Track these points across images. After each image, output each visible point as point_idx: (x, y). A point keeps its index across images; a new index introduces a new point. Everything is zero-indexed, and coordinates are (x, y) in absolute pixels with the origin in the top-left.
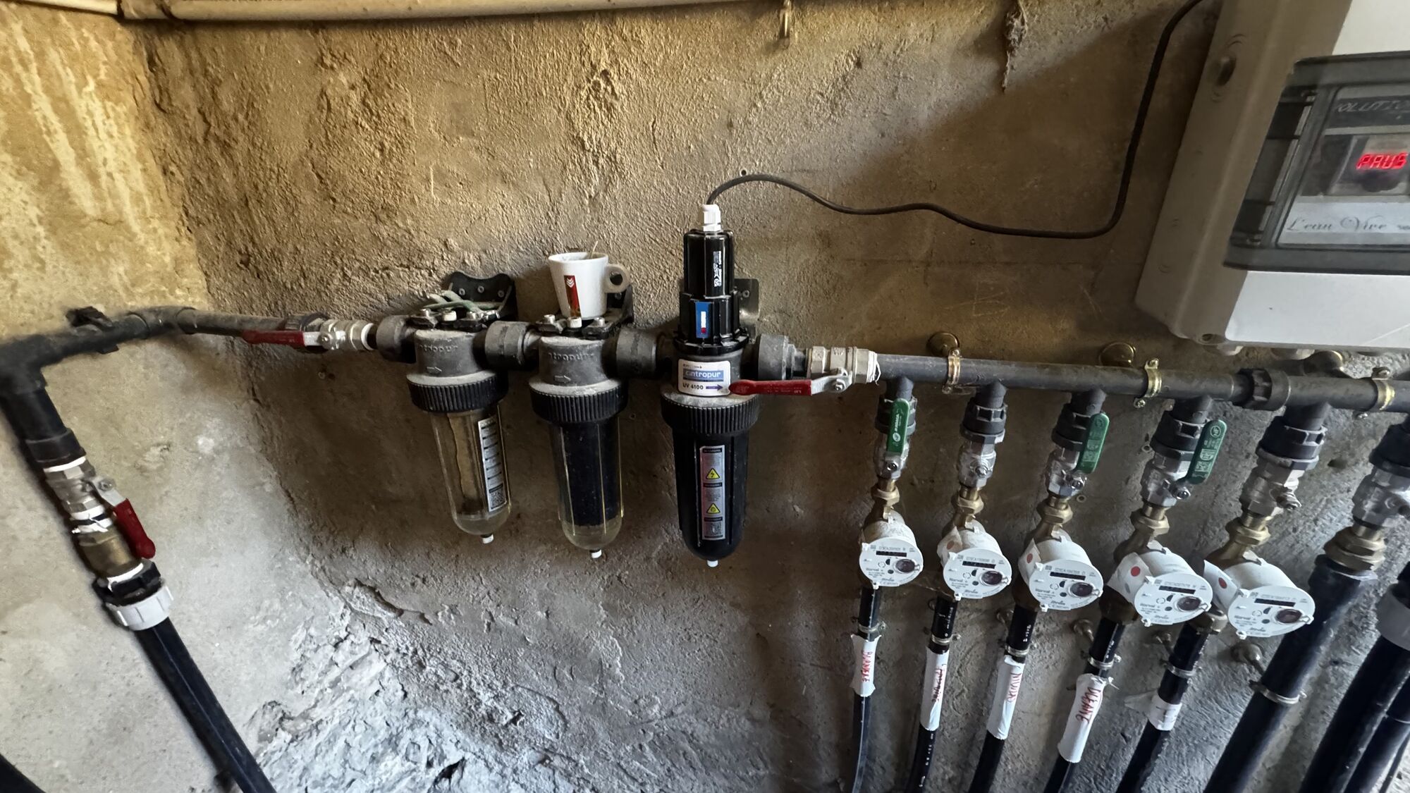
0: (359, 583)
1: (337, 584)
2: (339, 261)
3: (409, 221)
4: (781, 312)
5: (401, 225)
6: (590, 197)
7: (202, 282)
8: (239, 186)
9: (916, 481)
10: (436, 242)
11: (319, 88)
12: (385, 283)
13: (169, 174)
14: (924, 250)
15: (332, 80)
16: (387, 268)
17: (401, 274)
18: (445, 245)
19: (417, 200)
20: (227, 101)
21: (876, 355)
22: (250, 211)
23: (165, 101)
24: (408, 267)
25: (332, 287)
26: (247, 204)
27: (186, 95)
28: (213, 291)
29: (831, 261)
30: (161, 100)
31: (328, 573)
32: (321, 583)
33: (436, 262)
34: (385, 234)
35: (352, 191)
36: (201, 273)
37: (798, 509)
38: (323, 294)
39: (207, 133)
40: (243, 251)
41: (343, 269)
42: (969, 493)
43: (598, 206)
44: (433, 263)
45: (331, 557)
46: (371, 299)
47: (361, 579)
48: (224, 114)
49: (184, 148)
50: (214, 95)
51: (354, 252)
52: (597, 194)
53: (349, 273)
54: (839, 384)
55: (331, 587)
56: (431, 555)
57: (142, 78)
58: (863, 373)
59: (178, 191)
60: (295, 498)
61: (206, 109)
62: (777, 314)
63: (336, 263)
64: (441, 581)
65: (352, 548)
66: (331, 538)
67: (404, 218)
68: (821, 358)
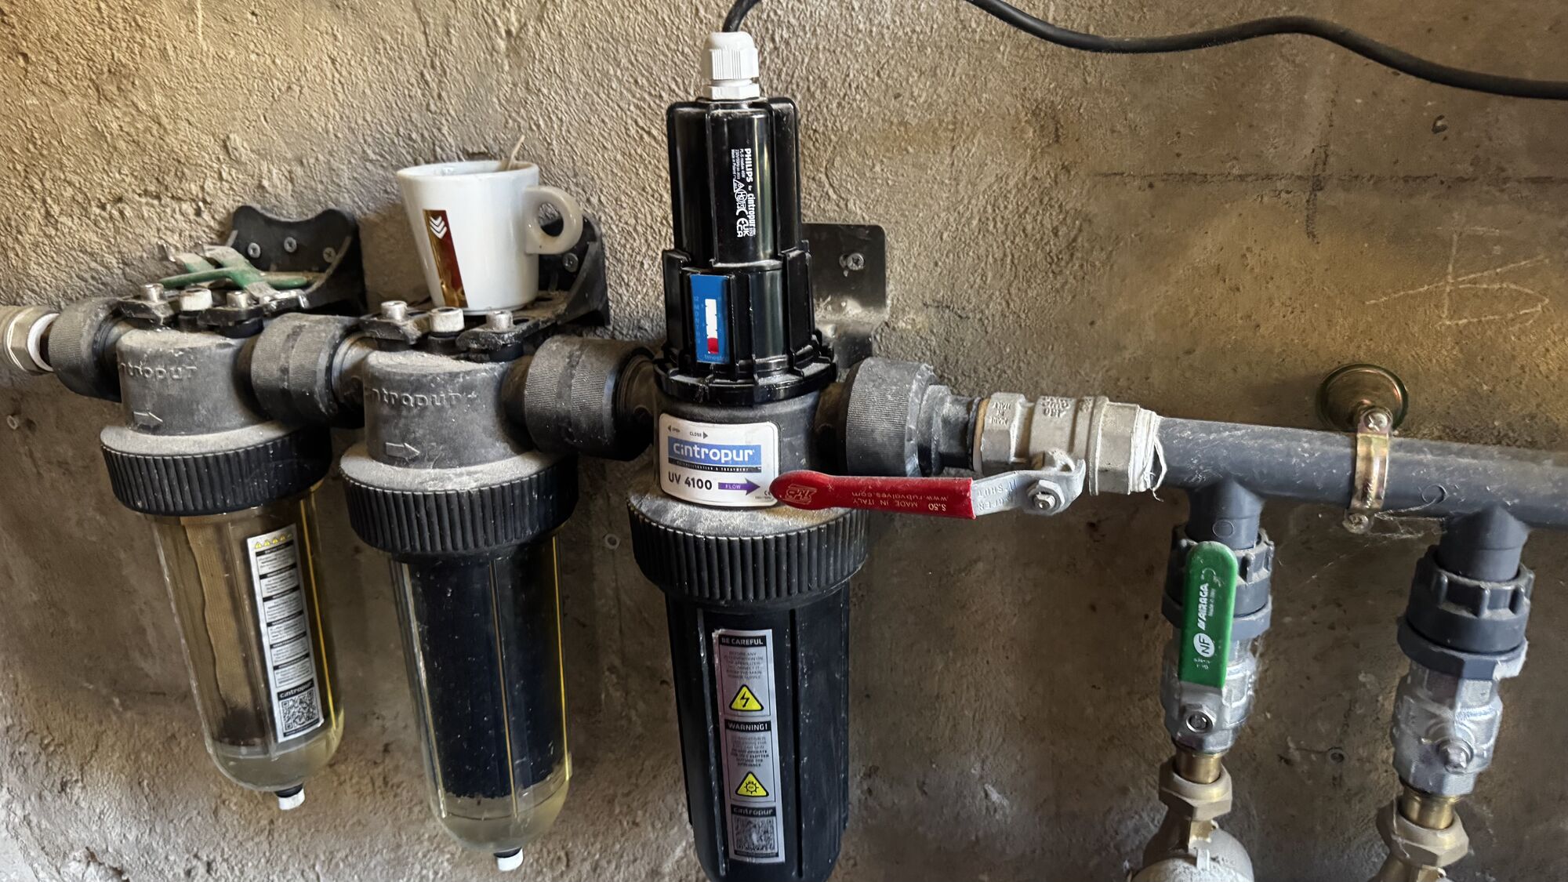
0: (91, 857)
1: (57, 855)
2: (38, 186)
3: (158, 99)
4: (940, 306)
5: (143, 106)
6: (509, 32)
9: (1296, 755)
10: (207, 140)
12: (117, 230)
14: (1307, 146)
16: (120, 200)
17: (145, 209)
18: (225, 147)
19: (171, 52)
21: (1156, 419)
24: (158, 197)
25: (26, 239)
29: (1063, 178)
31: (37, 830)
33: (209, 185)
34: (114, 125)
35: (56, 38)
37: (995, 796)
38: (11, 255)
41: (44, 202)
42: (1425, 808)
43: (524, 53)
44: (202, 188)
45: (40, 797)
46: (93, 265)
47: (96, 849)
51: (62, 166)
52: (523, 27)
53: (55, 210)
54: (1046, 492)
55: (44, 859)
56: (223, 812)
58: (1119, 466)
62: (932, 310)
63: (31, 188)
64: (242, 873)
65: (80, 784)
66: (43, 758)
67: (149, 93)
68: (1009, 421)
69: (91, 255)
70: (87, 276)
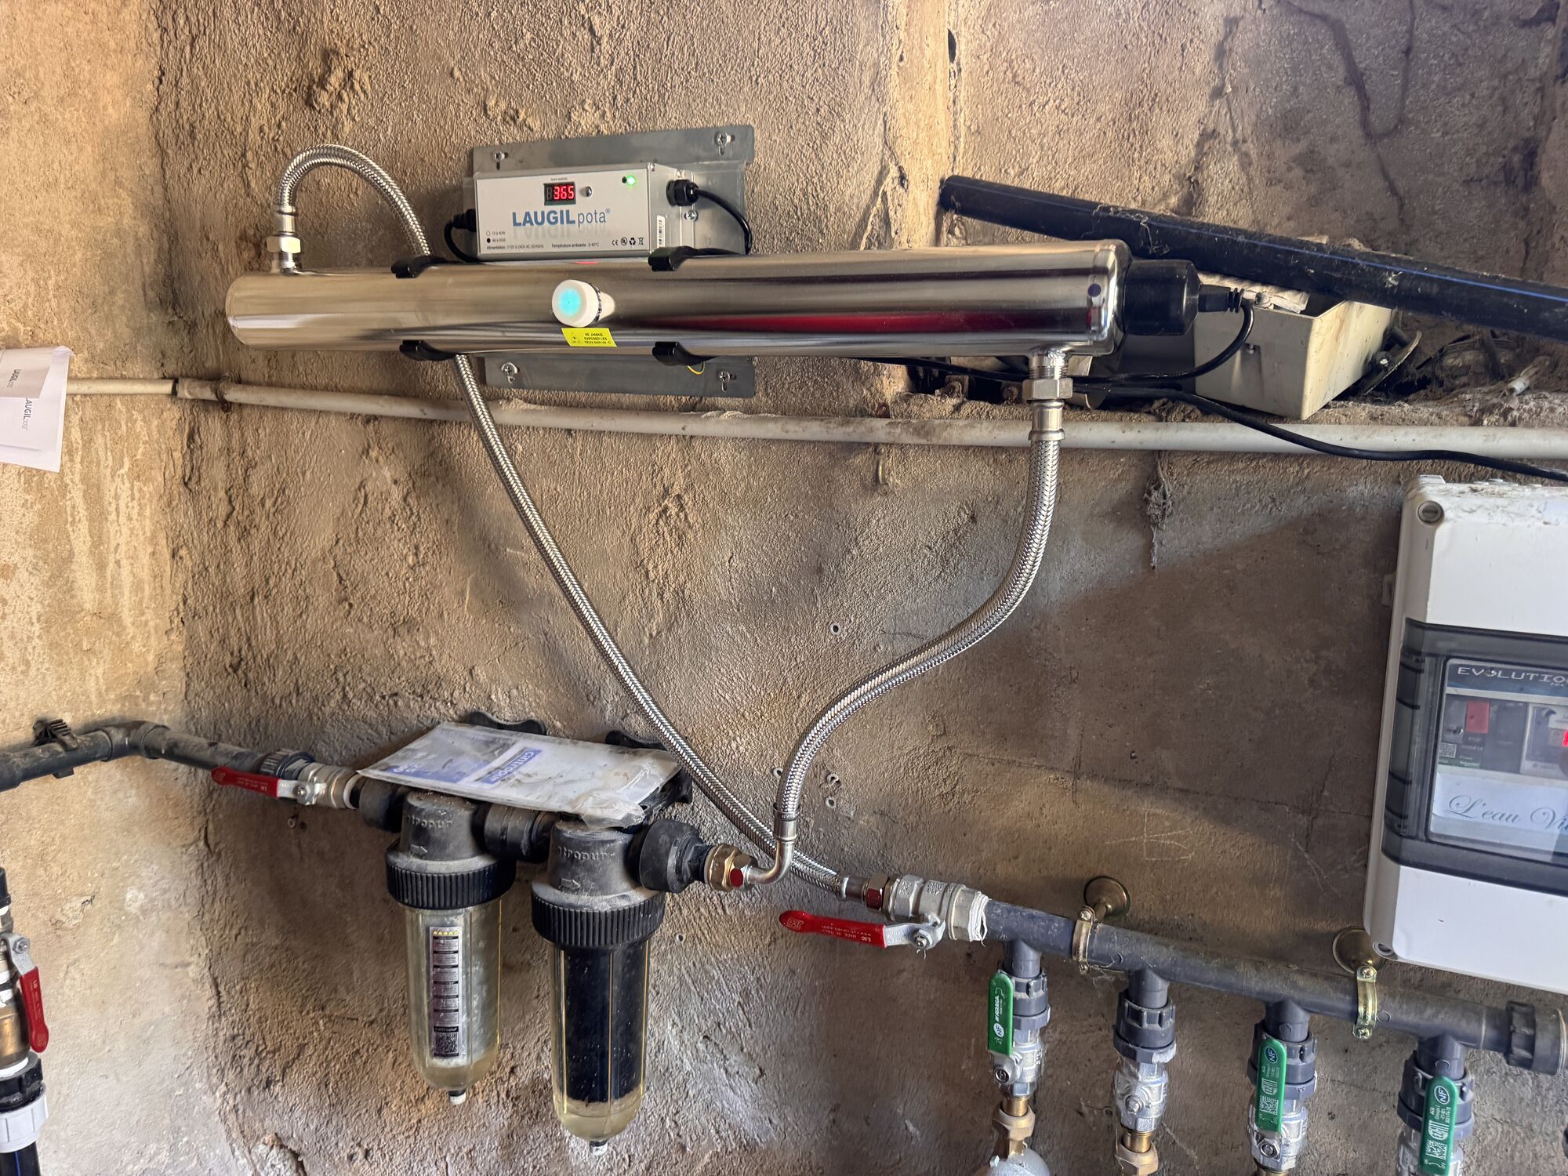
0: (280, 1143)
1: (249, 1138)
2: (342, 679)
3: (433, 641)
5: (423, 644)
6: (651, 635)
7: (180, 686)
8: (249, 576)
10: (461, 669)
11: (358, 481)
12: (390, 712)
13: (177, 558)
14: (1071, 755)
15: (374, 474)
16: (396, 694)
17: (412, 703)
19: (446, 616)
20: (258, 485)
21: (986, 899)
22: (254, 607)
23: (195, 479)
24: (422, 696)
25: (327, 710)
26: (252, 599)
27: (217, 474)
28: (191, 696)
29: (948, 754)
30: (190, 479)
31: (241, 1116)
32: (229, 1131)
33: (456, 694)
34: (402, 652)
35: (373, 597)
36: (183, 674)
39: (229, 516)
40: (236, 653)
41: (344, 689)
42: (1133, 1139)
43: (658, 646)
44: (452, 695)
45: (249, 1090)
46: (370, 731)
47: (283, 1134)
48: (252, 497)
49: (200, 532)
50: (246, 478)
51: (361, 670)
52: (659, 633)
53: (351, 695)
54: (923, 937)
55: (240, 1140)
56: (385, 1111)
57: (177, 455)
58: (963, 926)
59: (181, 577)
60: (223, 993)
61: (233, 492)
63: (337, 680)
64: (391, 1160)
65: (280, 1084)
66: (256, 1062)
67: (427, 638)
68: (909, 894)
69: (370, 725)
70: (365, 738)
